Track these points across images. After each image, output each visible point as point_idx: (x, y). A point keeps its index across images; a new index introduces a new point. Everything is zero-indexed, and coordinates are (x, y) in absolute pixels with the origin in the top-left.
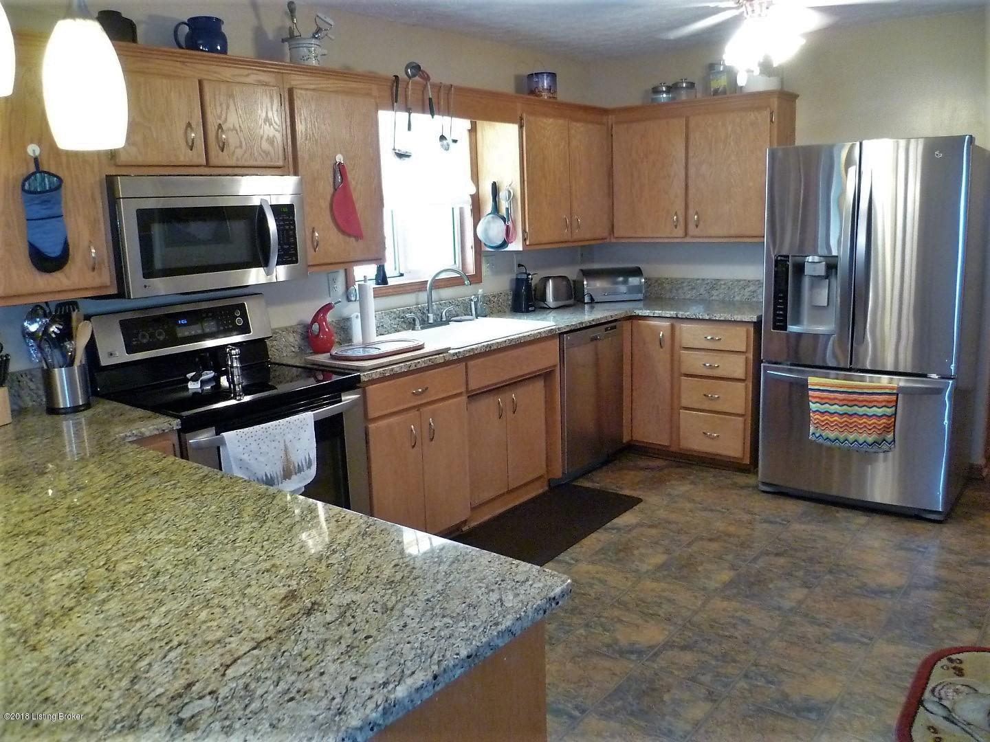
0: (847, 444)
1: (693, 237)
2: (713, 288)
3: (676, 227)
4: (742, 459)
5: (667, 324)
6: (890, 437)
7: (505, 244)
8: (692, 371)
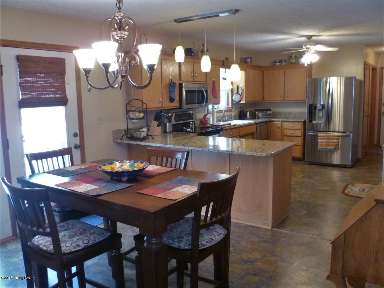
0: (328, 150)
1: (286, 100)
2: (290, 114)
3: (281, 98)
4: (300, 157)
5: (280, 123)
6: (338, 147)
7: (240, 101)
8: (287, 135)
